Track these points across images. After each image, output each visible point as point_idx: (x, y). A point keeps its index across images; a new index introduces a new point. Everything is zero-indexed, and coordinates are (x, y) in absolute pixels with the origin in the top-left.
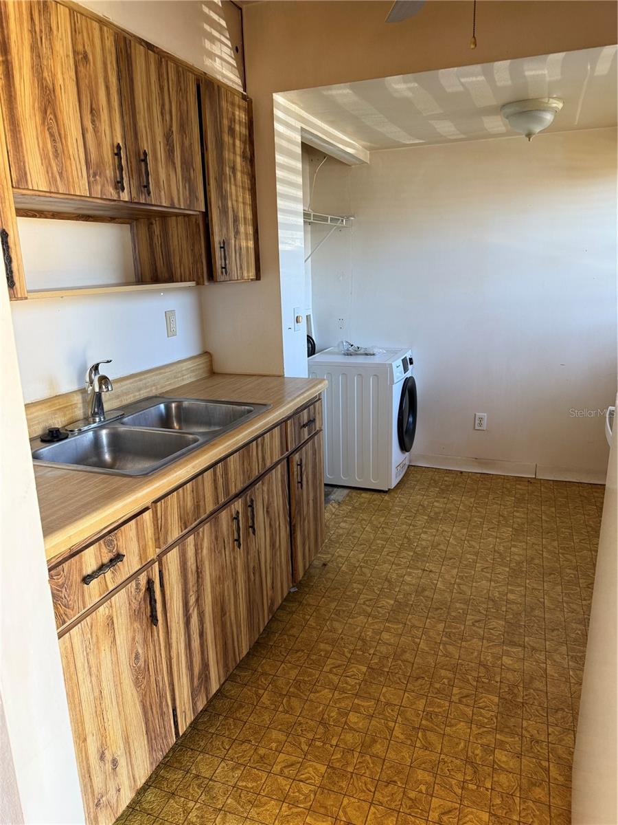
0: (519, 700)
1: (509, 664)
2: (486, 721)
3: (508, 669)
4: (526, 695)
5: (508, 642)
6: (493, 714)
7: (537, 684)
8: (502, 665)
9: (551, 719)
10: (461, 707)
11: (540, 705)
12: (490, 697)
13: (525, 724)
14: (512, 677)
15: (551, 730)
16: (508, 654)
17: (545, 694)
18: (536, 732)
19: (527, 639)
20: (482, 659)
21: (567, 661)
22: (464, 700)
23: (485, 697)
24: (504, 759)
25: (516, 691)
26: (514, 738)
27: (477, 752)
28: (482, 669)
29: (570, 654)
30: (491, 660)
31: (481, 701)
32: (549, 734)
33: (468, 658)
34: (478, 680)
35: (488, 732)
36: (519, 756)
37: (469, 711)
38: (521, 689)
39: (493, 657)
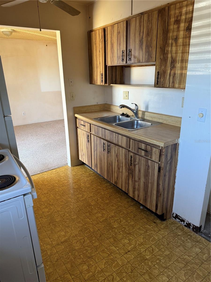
0: (51, 224)
1: (61, 233)
2: (55, 214)
3: (60, 231)
4: (50, 227)
5: (68, 240)
6: (55, 216)
7: (49, 232)
8: (63, 231)
9: (41, 225)
10: (63, 213)
11: (45, 227)
12: (59, 220)
13: (46, 219)
14: (58, 229)
15: (39, 222)
16: (65, 236)
17: (46, 231)
18: (42, 220)
19: (63, 247)
20: (70, 228)
21: (45, 248)
22: (64, 214)
23: (60, 219)
24: (46, 210)
25: (54, 226)
26: (46, 215)
27: (52, 207)
28: (67, 225)
29: (46, 252)
30: (67, 230)
31: (60, 217)
32: (39, 221)
33: (74, 226)
34: (65, 222)
35: (53, 212)
36: (43, 212)
37: (61, 213)
38: (53, 227)
39: (67, 232)
